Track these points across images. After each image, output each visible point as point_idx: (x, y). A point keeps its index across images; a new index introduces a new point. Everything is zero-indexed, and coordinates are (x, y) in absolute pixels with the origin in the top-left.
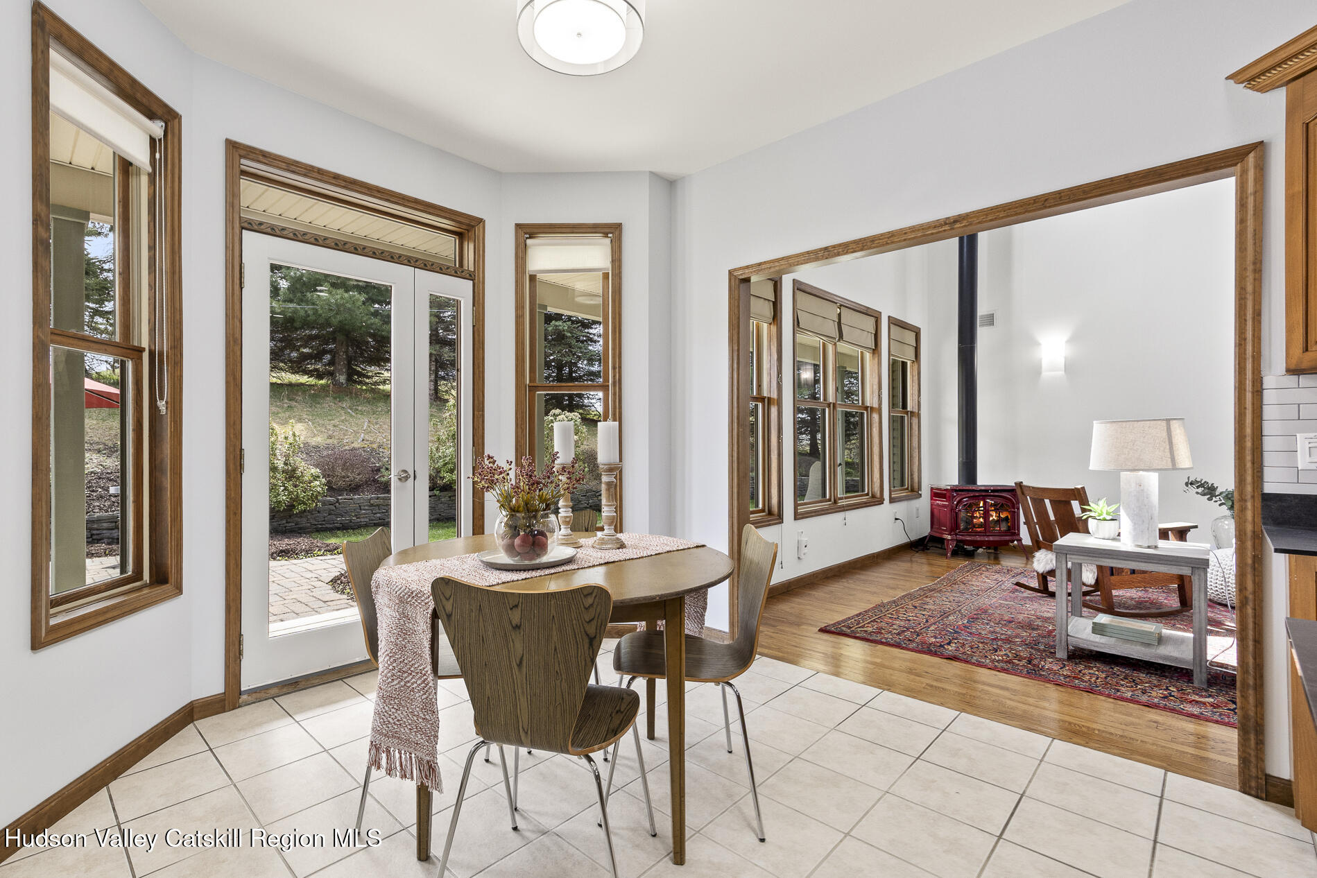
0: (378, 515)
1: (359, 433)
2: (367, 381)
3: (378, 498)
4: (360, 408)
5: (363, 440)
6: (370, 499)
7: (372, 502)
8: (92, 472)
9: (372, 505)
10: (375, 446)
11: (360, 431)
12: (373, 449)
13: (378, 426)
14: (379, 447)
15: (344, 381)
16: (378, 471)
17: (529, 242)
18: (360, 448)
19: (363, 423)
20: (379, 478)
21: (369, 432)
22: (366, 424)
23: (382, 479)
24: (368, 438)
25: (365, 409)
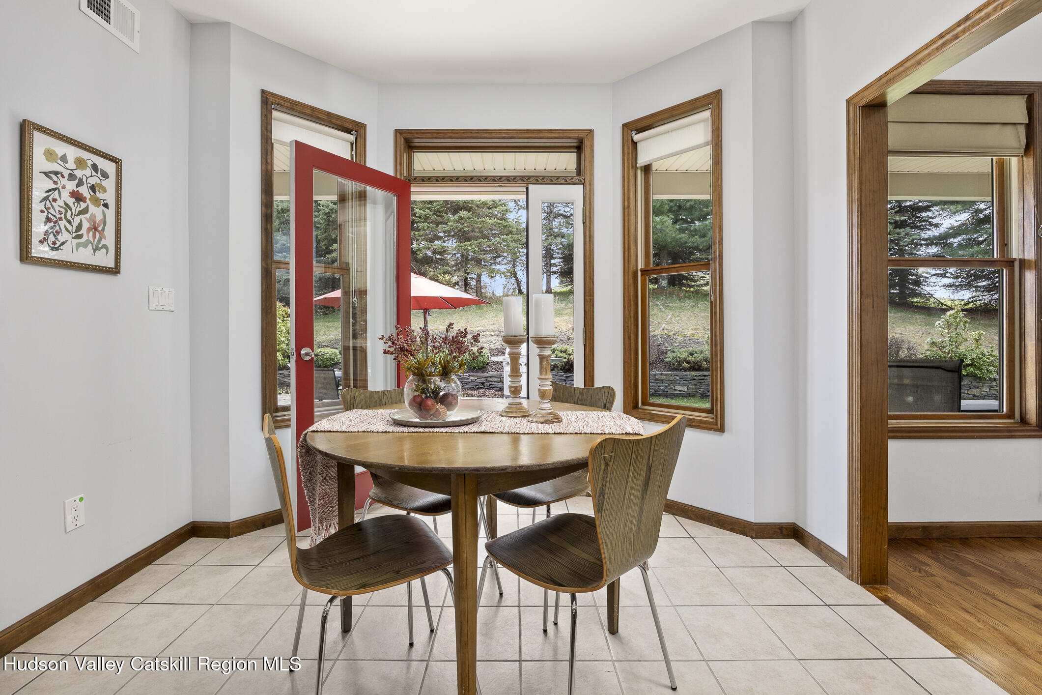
0: (662, 388)
1: (661, 323)
2: (693, 284)
3: (662, 374)
4: (671, 305)
5: (663, 329)
6: (655, 375)
7: (657, 377)
8: (496, 348)
9: (657, 379)
10: (671, 334)
11: (663, 322)
12: (669, 336)
13: (679, 318)
14: (674, 334)
15: (665, 285)
16: (666, 353)
17: (636, 137)
18: (659, 335)
19: (667, 316)
20: (665, 358)
21: (669, 323)
22: (669, 317)
23: (667, 360)
24: (667, 328)
25: (674, 305)
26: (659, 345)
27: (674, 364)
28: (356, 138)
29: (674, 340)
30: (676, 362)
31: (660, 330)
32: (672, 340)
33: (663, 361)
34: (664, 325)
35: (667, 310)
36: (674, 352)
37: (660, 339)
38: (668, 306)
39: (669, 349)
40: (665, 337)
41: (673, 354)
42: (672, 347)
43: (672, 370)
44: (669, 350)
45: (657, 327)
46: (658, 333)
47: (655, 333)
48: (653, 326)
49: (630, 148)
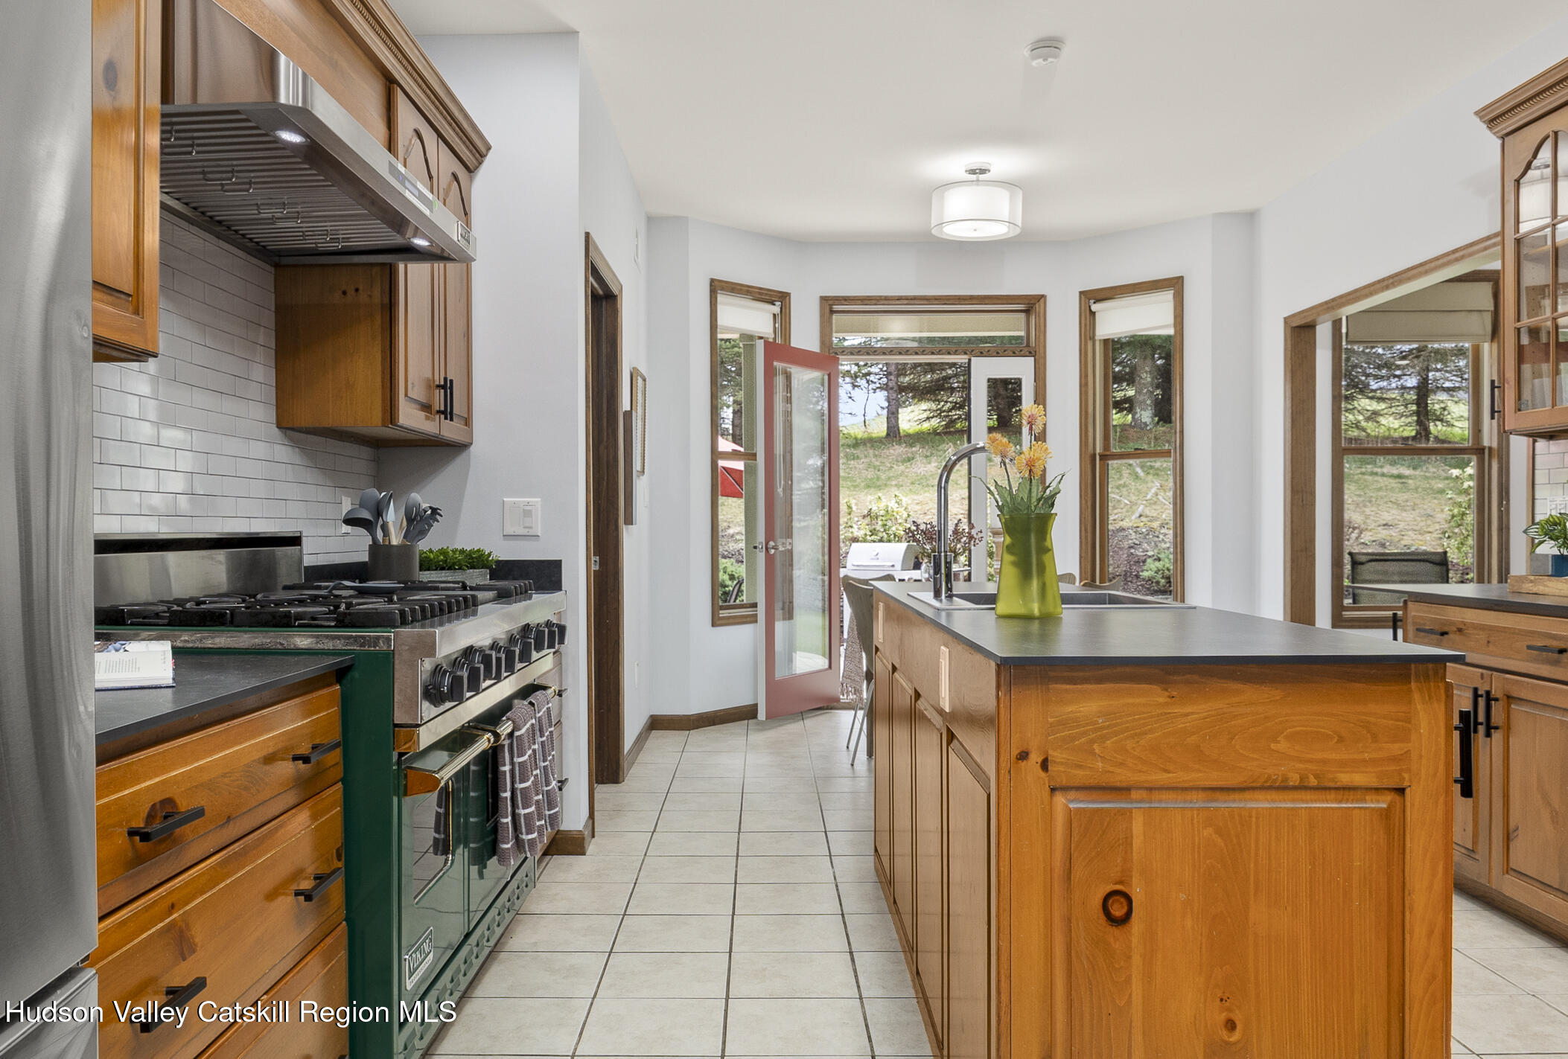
16: (1144, 562)
17: (1094, 307)
18: (1132, 528)
19: (1149, 489)
20: (1142, 571)
21: (1152, 503)
22: (1153, 490)
23: (1145, 574)
24: (1148, 513)
25: (1165, 465)
26: (1132, 547)
27: (1158, 583)
28: (781, 308)
29: (1161, 536)
30: (1163, 577)
31: (1133, 518)
32: (1158, 537)
33: (1137, 576)
34: (1142, 507)
35: (1150, 477)
36: (1159, 560)
37: (1133, 536)
38: (1151, 467)
39: (1150, 553)
40: (1144, 530)
41: (1157, 564)
42: (1156, 551)
43: (1155, 593)
44: (1150, 557)
45: (1127, 511)
46: (1131, 524)
47: (1125, 524)
48: (1119, 510)
49: (1088, 320)
